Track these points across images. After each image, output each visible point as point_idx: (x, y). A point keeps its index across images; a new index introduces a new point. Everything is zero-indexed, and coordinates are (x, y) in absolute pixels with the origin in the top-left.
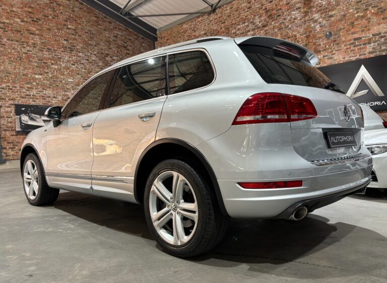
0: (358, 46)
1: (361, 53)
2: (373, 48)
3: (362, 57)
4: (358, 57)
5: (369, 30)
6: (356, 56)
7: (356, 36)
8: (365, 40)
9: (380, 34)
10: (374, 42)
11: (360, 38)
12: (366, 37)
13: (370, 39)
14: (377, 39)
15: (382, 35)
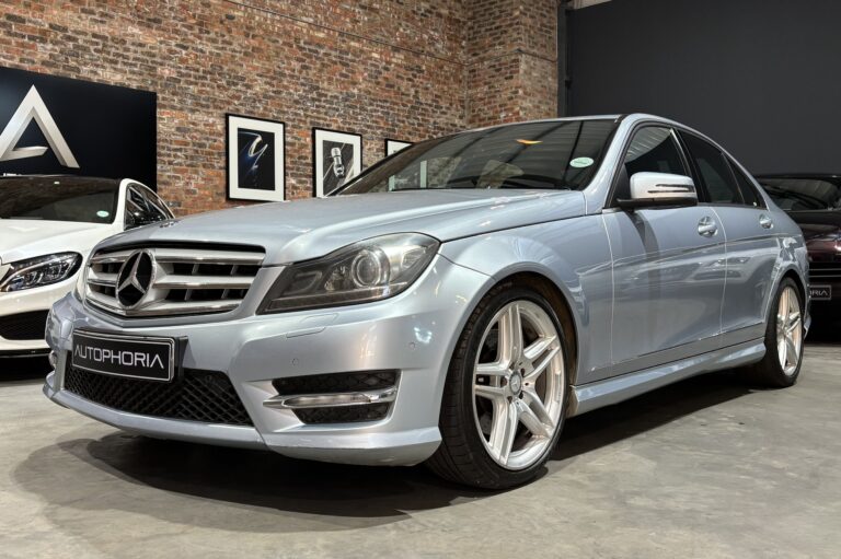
0: (16, 35)
1: (25, 56)
2: (51, 55)
3: (27, 66)
4: (16, 62)
5: (42, 9)
6: (12, 58)
7: (12, 9)
8: (33, 30)
9: (65, 29)
10: (51, 42)
11: (23, 21)
12: (34, 23)
13: (44, 32)
14: (59, 38)
15: (70, 33)
